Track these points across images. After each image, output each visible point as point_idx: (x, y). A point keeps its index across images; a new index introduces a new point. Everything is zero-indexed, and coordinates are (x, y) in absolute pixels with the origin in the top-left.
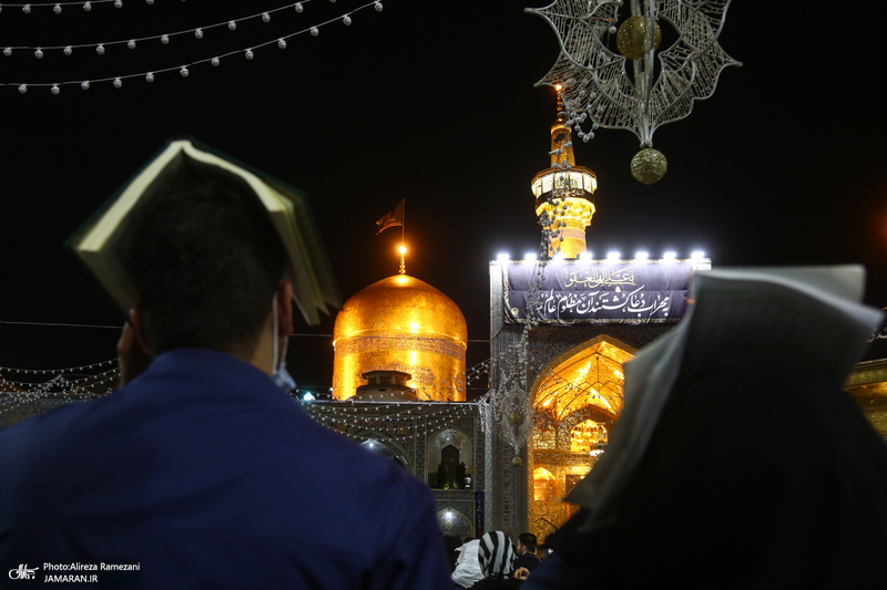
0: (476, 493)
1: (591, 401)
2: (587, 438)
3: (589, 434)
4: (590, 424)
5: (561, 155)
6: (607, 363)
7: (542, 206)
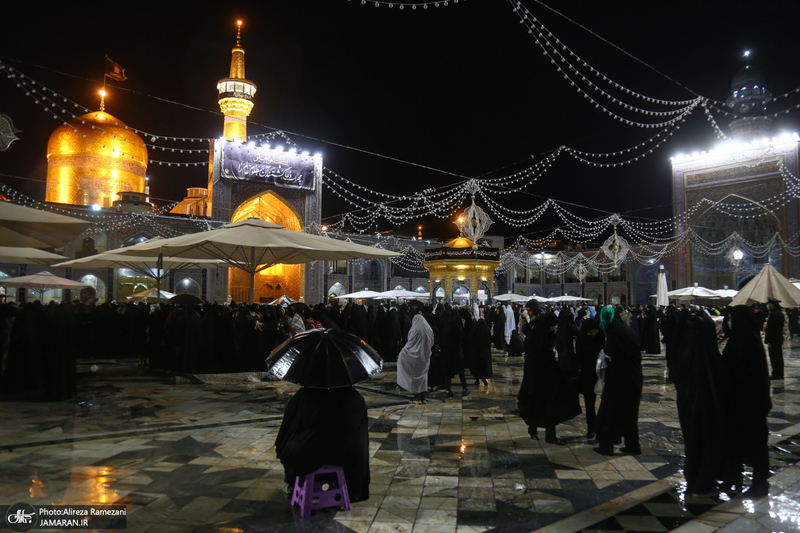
5: (238, 69)
6: (264, 202)
7: (226, 99)
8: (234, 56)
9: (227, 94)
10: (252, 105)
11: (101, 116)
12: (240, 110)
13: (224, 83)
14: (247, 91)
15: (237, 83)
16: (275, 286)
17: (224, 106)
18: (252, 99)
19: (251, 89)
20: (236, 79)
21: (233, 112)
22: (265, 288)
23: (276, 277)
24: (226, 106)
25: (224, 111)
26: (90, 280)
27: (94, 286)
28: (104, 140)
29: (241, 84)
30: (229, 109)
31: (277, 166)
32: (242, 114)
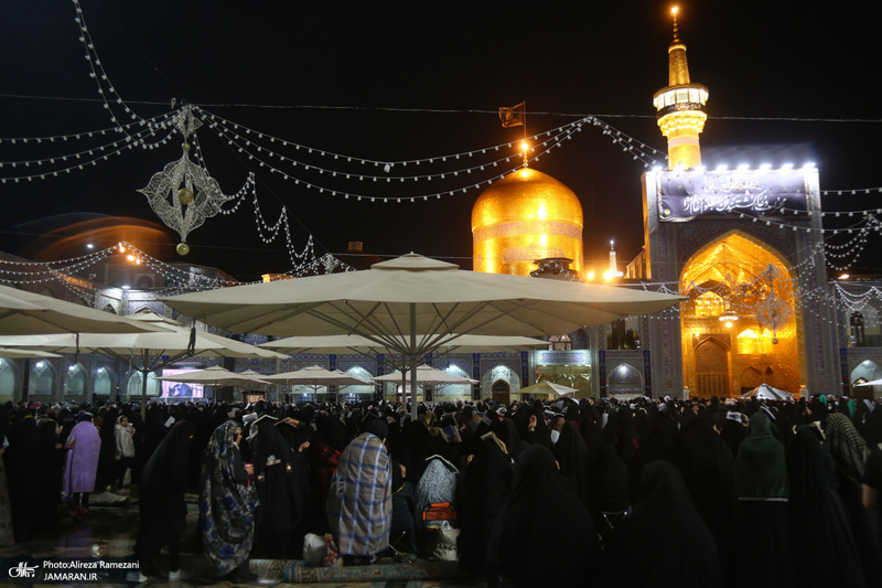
0: (644, 352)
1: (712, 278)
2: (706, 305)
3: (708, 302)
4: (710, 294)
5: (679, 73)
6: (731, 249)
7: (665, 117)
8: (671, 56)
9: (667, 110)
10: (704, 116)
11: (526, 174)
12: (687, 127)
13: (661, 96)
14: (694, 99)
15: (679, 91)
16: (764, 370)
17: (666, 126)
18: (703, 108)
19: (701, 95)
20: (679, 86)
21: (677, 133)
22: (750, 373)
23: (764, 356)
24: (666, 125)
25: (665, 133)
26: (501, 372)
27: (506, 379)
28: (527, 200)
29: (684, 91)
30: (673, 130)
31: (743, 192)
32: (691, 132)
